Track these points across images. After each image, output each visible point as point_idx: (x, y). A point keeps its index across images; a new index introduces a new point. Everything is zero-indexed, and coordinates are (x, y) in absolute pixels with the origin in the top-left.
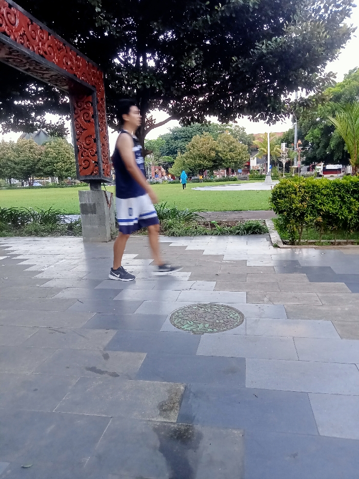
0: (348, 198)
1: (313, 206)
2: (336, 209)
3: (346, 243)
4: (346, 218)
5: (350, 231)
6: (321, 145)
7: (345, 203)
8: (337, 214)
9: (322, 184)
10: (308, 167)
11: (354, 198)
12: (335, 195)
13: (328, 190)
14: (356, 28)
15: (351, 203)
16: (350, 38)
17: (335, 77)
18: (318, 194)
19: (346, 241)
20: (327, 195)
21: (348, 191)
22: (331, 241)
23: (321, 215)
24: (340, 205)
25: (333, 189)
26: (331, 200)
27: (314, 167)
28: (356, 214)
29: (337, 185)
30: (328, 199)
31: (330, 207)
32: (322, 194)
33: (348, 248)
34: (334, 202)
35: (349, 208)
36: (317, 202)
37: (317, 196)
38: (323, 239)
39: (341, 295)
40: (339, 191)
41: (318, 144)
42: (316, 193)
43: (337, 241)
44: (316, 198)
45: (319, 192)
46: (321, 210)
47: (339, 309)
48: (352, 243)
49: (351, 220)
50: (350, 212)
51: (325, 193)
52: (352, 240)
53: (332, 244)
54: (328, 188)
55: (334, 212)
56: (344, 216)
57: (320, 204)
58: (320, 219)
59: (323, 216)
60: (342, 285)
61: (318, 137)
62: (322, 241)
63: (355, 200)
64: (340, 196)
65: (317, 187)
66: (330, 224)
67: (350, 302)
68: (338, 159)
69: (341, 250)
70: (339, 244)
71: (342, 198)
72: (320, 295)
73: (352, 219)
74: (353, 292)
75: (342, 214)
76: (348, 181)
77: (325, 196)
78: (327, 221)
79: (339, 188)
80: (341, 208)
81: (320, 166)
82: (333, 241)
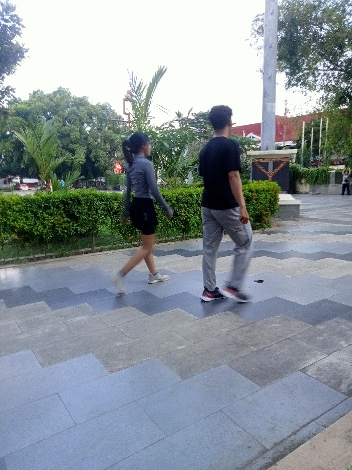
0: (41, 213)
1: (5, 223)
2: (30, 225)
3: (45, 258)
4: (42, 234)
5: (47, 246)
6: (15, 159)
7: (38, 218)
8: (32, 229)
9: (12, 199)
10: (4, 179)
11: (47, 214)
12: (27, 212)
13: (19, 206)
14: (29, 49)
15: (44, 219)
16: (24, 57)
17: (14, 92)
18: (10, 211)
19: (44, 255)
20: (20, 211)
21: (40, 207)
22: (29, 257)
23: (15, 232)
24: (34, 221)
25: (24, 204)
26: (24, 217)
27: (10, 180)
28: (51, 229)
29: (28, 201)
30: (21, 216)
31: (24, 223)
32: (14, 211)
33: (47, 263)
34: (27, 219)
35: (43, 224)
36: (9, 219)
37: (9, 212)
38: (21, 256)
39: (41, 316)
40: (31, 207)
41: (11, 158)
42: (6, 210)
43: (36, 256)
44: (8, 215)
45: (10, 208)
46: (15, 227)
47: (40, 332)
48: (51, 257)
49: (46, 235)
50: (45, 227)
51: (17, 209)
52: (51, 254)
53: (32, 260)
54: (19, 204)
55: (29, 228)
56: (39, 231)
57: (13, 221)
58: (15, 236)
59: (19, 234)
60: (42, 304)
61: (11, 151)
62: (21, 258)
63: (48, 215)
64: (32, 212)
65: (7, 203)
66: (26, 240)
67: (50, 322)
68: (33, 173)
69: (41, 266)
70: (38, 259)
71: (35, 214)
72: (19, 321)
73: (48, 233)
74: (53, 309)
75: (37, 230)
76: (39, 197)
77: (17, 212)
78: (23, 238)
79: (31, 204)
80: (35, 224)
81: (17, 179)
82: (32, 257)
